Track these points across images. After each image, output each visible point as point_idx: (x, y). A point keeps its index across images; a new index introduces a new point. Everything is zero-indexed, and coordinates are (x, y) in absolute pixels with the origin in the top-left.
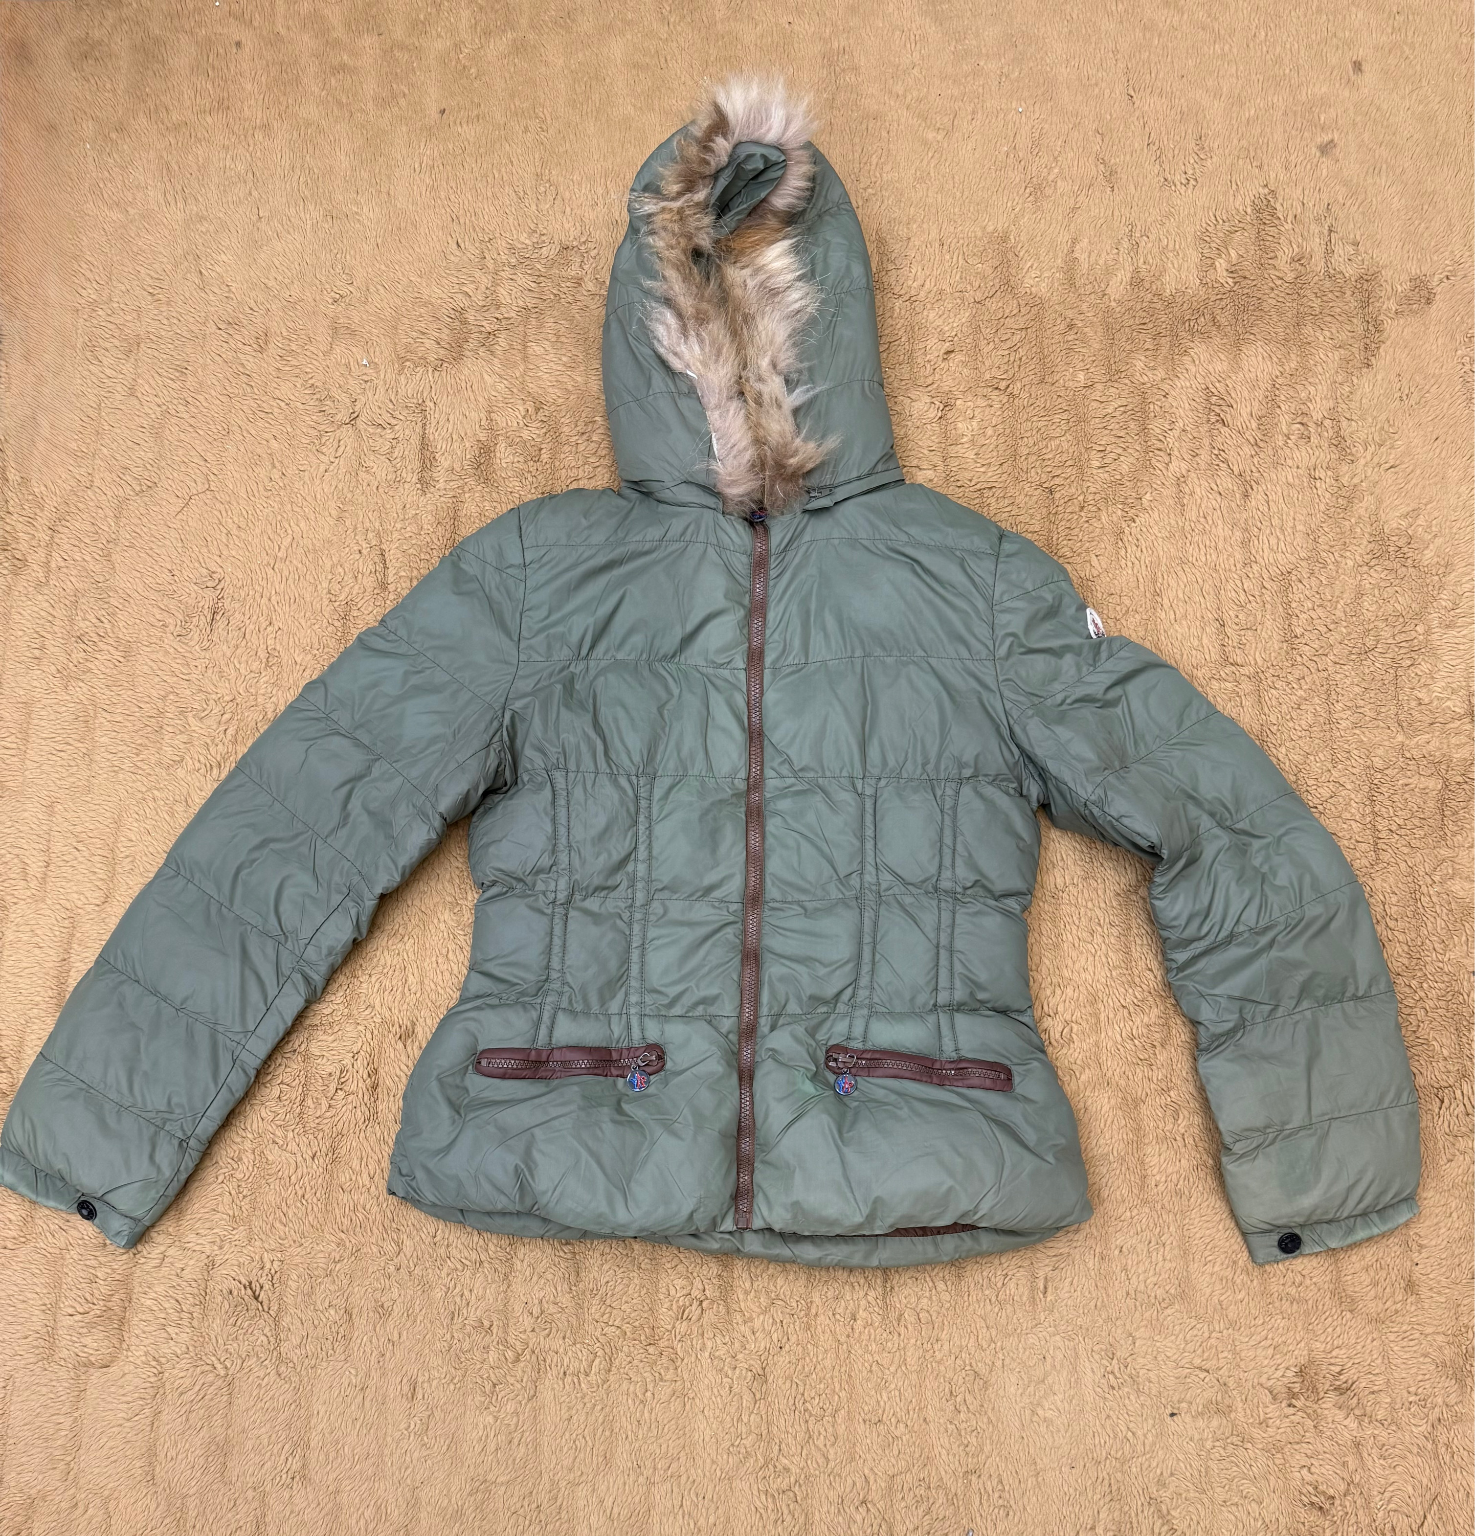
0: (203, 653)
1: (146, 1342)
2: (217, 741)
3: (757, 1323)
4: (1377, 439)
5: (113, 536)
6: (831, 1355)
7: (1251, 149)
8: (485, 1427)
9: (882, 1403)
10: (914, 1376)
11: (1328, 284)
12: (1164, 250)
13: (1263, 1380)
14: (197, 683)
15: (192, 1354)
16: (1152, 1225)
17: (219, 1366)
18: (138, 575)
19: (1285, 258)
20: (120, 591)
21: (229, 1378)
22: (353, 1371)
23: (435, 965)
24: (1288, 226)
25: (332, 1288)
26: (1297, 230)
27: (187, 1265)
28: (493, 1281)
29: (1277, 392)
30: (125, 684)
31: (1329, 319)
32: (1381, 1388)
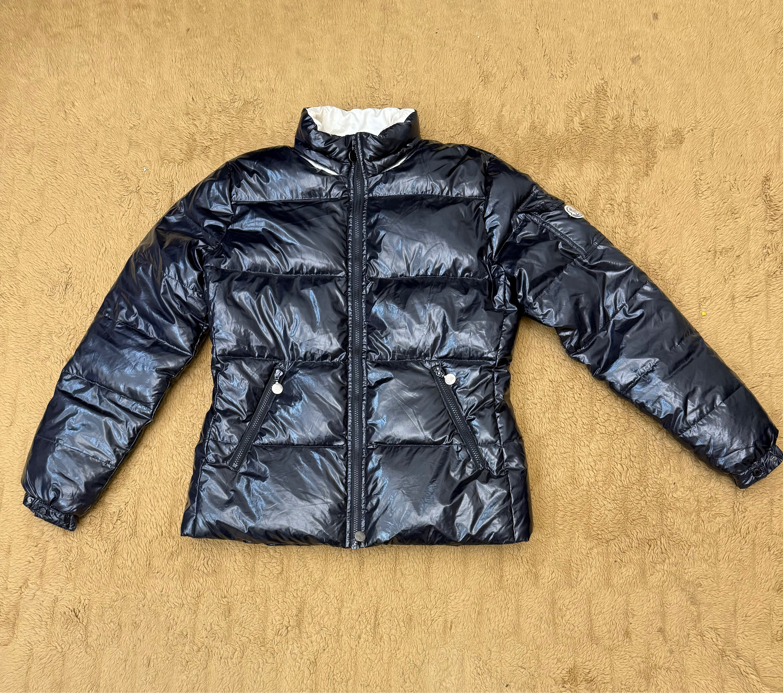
0: (61, 305)
1: (25, 635)
2: (66, 348)
3: (314, 638)
4: (648, 213)
5: (19, 245)
6: (348, 654)
7: (597, 60)
8: (182, 681)
9: (370, 677)
10: (386, 665)
11: (630, 132)
12: (548, 112)
13: (551, 674)
14: (58, 319)
15: (47, 641)
16: (503, 599)
17: (59, 647)
18: (30, 265)
19: (609, 117)
20: (21, 272)
21: (63, 653)
22: (121, 653)
23: (166, 462)
24: (612, 101)
25: (112, 613)
26: (616, 103)
27: (45, 600)
28: (189, 614)
29: (600, 188)
30: (23, 319)
31: (629, 150)
32: (608, 681)
